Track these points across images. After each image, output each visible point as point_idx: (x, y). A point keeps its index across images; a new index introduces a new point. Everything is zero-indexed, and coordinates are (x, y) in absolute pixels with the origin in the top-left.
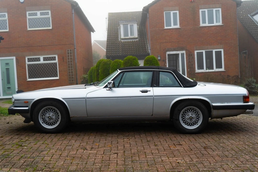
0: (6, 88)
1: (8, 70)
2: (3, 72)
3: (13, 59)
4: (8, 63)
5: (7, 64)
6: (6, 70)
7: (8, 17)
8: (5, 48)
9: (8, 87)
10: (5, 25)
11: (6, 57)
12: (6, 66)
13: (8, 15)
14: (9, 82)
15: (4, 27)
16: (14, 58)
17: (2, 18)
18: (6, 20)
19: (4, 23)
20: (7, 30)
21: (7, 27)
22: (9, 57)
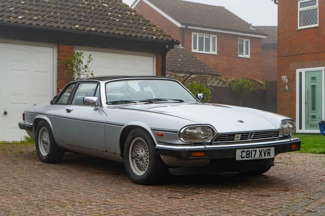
0: (310, 117)
1: (314, 87)
3: (322, 71)
4: (315, 77)
5: (313, 78)
6: (312, 87)
7: (319, 4)
8: (312, 53)
9: (312, 116)
10: (315, 17)
11: (312, 67)
12: (311, 82)
14: (314, 108)
15: (314, 20)
16: (323, 68)
17: (311, 7)
18: (317, 9)
19: (314, 14)
20: (317, 25)
21: (317, 19)
22: (316, 67)
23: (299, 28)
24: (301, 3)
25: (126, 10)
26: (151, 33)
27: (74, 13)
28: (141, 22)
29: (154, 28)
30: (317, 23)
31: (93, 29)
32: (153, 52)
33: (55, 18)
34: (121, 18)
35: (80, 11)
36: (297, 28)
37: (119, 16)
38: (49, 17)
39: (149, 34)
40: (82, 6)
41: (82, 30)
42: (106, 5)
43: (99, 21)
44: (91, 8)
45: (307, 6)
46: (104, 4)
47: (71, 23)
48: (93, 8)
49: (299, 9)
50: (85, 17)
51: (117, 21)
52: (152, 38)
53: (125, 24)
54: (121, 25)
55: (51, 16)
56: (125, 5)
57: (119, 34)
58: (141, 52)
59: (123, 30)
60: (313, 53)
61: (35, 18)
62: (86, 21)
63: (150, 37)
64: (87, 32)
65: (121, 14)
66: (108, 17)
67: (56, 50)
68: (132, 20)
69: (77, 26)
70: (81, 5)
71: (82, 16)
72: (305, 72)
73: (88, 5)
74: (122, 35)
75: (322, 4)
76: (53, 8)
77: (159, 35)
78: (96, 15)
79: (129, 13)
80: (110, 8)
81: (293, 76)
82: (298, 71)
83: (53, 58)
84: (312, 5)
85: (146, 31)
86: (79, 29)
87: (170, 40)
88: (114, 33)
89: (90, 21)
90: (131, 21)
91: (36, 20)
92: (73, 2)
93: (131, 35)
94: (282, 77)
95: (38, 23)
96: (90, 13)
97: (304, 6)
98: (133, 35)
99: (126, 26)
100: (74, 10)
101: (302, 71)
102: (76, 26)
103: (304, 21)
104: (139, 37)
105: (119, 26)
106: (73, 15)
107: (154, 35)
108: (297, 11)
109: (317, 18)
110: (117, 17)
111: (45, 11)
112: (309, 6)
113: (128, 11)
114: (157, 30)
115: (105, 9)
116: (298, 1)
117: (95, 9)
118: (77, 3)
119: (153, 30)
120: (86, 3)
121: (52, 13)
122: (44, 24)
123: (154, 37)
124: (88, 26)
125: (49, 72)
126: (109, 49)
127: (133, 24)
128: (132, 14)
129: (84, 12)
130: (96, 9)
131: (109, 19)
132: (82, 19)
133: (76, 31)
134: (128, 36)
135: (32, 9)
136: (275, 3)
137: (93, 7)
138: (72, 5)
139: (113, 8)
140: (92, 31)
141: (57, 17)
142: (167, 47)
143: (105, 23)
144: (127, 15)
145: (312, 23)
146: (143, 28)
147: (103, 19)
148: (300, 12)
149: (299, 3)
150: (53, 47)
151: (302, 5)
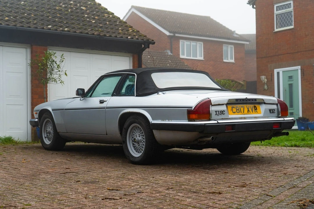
1: (291, 86)
2: (285, 90)
3: (298, 70)
4: (292, 76)
5: (290, 77)
6: (289, 86)
7: (294, 7)
8: (288, 53)
9: (290, 113)
10: (291, 19)
11: (289, 67)
12: (289, 81)
13: (294, 3)
14: (291, 106)
15: (289, 22)
16: (299, 68)
17: (286, 10)
18: (292, 12)
19: (289, 17)
20: (292, 27)
21: (292, 22)
22: (293, 66)
23: (276, 30)
24: (277, 7)
25: (104, 12)
26: (126, 33)
27: (49, 15)
28: (117, 23)
29: (130, 29)
30: (292, 25)
31: (66, 29)
32: (129, 52)
33: (28, 19)
34: (98, 20)
35: (56, 13)
36: (274, 30)
37: (96, 18)
38: (21, 18)
39: (125, 34)
40: (59, 8)
41: (55, 30)
42: (84, 8)
43: (74, 22)
44: (67, 11)
45: (283, 9)
46: (82, 7)
47: (43, 24)
48: (70, 11)
49: (276, 12)
50: (60, 18)
51: (93, 23)
52: (127, 38)
53: (101, 25)
54: (97, 26)
55: (24, 17)
56: (103, 8)
57: (93, 34)
58: (117, 52)
59: (98, 30)
60: (290, 53)
61: (7, 18)
62: (60, 22)
63: (124, 36)
64: (60, 32)
65: (98, 16)
66: (84, 19)
67: (29, 51)
68: (109, 21)
69: (50, 27)
70: (57, 8)
71: (57, 17)
72: (283, 72)
73: (65, 7)
74: (96, 35)
75: (297, 6)
76: (28, 10)
77: (134, 35)
78: (72, 17)
79: (107, 15)
80: (88, 11)
81: (272, 76)
82: (276, 71)
83: (27, 59)
84: (287, 8)
85: (121, 32)
86: (52, 29)
87: (145, 40)
88: (87, 33)
89: (65, 22)
90: (108, 23)
91: (7, 21)
92: (50, 5)
93: (105, 35)
94: (261, 77)
95: (8, 23)
96: (66, 15)
97: (280, 9)
98: (108, 35)
99: (101, 27)
100: (49, 12)
101: (280, 70)
102: (48, 27)
103: (280, 24)
104: (113, 37)
105: (95, 27)
106: (48, 17)
107: (130, 35)
108: (273, 14)
109: (292, 20)
110: (94, 19)
111: (18, 12)
112: (284, 9)
113: (106, 14)
114: (133, 31)
115: (83, 11)
117: (71, 12)
118: (53, 6)
119: (129, 30)
120: (64, 6)
121: (26, 15)
122: (15, 24)
123: (129, 37)
124: (61, 27)
125: (22, 73)
126: (83, 49)
127: (109, 25)
128: (110, 17)
129: (59, 14)
130: (73, 11)
131: (85, 20)
132: (57, 20)
133: (48, 31)
134: (102, 36)
135: (5, 10)
136: (253, 7)
137: (70, 9)
138: (48, 8)
139: (91, 11)
140: (65, 31)
141: (30, 18)
142: (143, 46)
143: (80, 24)
144: (105, 17)
145: (288, 26)
146: (119, 29)
147: (78, 20)
148: (276, 15)
149: (275, 6)
150: (26, 48)
151: (278, 9)
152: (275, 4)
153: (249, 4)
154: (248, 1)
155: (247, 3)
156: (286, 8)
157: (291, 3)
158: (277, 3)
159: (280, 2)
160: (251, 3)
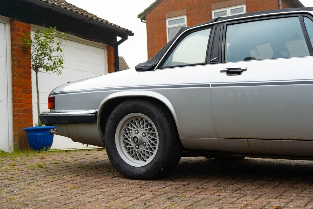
24: (169, 21)
31: (55, 3)
41: (46, 2)
45: (175, 23)
49: (168, 26)
52: (111, 24)
57: (82, 15)
64: (52, 5)
67: (8, 27)
74: (84, 16)
75: (191, 21)
83: (5, 38)
84: (180, 23)
87: (125, 29)
88: (77, 13)
97: (172, 24)
98: (95, 19)
108: (166, 28)
112: (177, 24)
116: (166, 20)
134: (90, 18)
136: (142, 21)
140: (56, 5)
148: (169, 29)
149: (167, 21)
150: (4, 23)
151: (170, 23)
152: (167, 18)
153: (139, 18)
154: (139, 15)
155: (137, 17)
156: (178, 23)
157: (184, 18)
158: (169, 18)
159: (173, 17)
160: (142, 17)
